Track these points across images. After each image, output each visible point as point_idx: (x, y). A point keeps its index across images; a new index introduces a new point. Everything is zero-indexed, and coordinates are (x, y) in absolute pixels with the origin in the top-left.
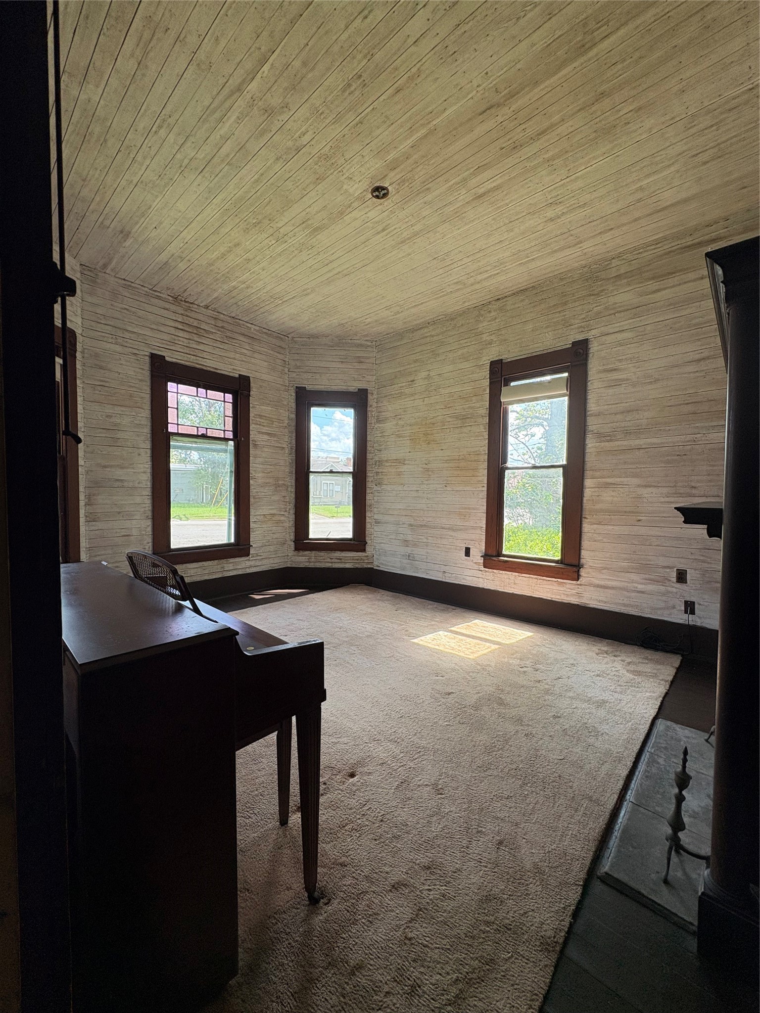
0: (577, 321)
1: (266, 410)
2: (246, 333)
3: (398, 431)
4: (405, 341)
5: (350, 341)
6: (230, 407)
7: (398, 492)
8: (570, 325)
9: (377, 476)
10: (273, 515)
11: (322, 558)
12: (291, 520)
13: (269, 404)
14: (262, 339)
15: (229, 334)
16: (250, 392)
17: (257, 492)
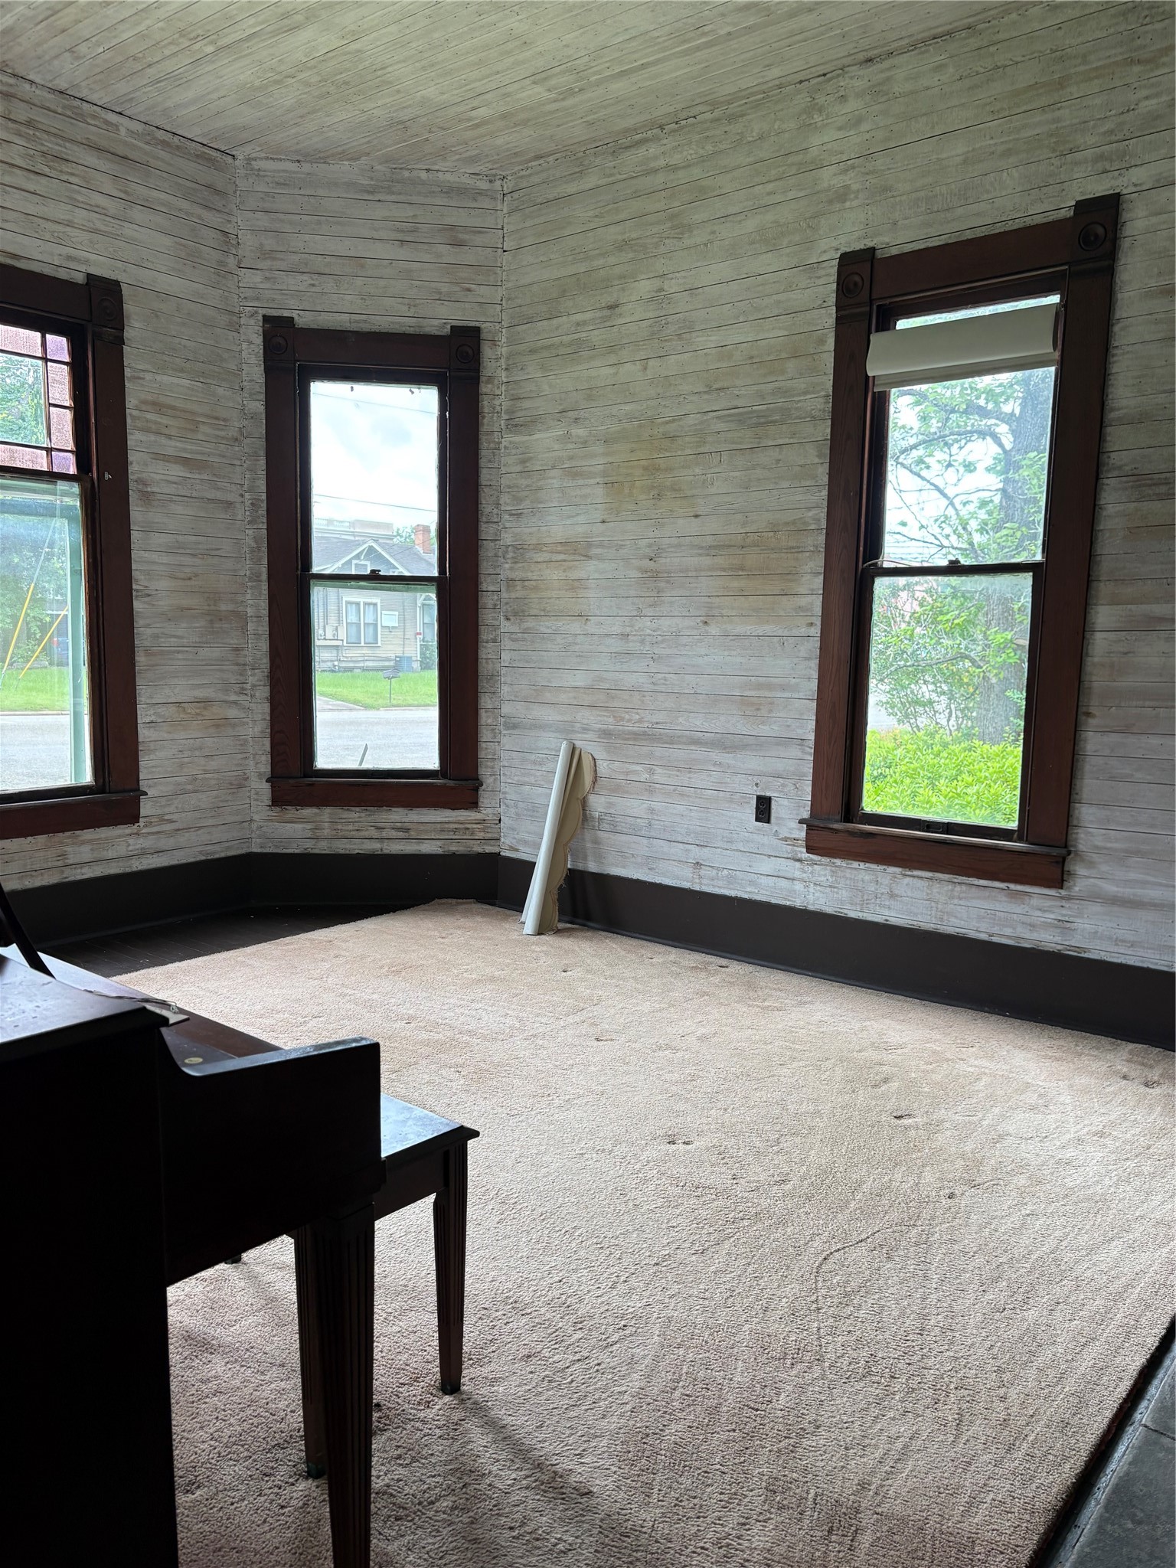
0: (1091, 140)
1: (174, 386)
2: (104, 143)
3: (571, 458)
4: (591, 181)
5: (423, 175)
6: (61, 376)
7: (570, 640)
8: (1071, 151)
9: (508, 590)
10: (206, 702)
11: (351, 827)
12: (260, 717)
13: (182, 371)
14: (152, 162)
15: (50, 145)
16: (122, 330)
17: (156, 637)
